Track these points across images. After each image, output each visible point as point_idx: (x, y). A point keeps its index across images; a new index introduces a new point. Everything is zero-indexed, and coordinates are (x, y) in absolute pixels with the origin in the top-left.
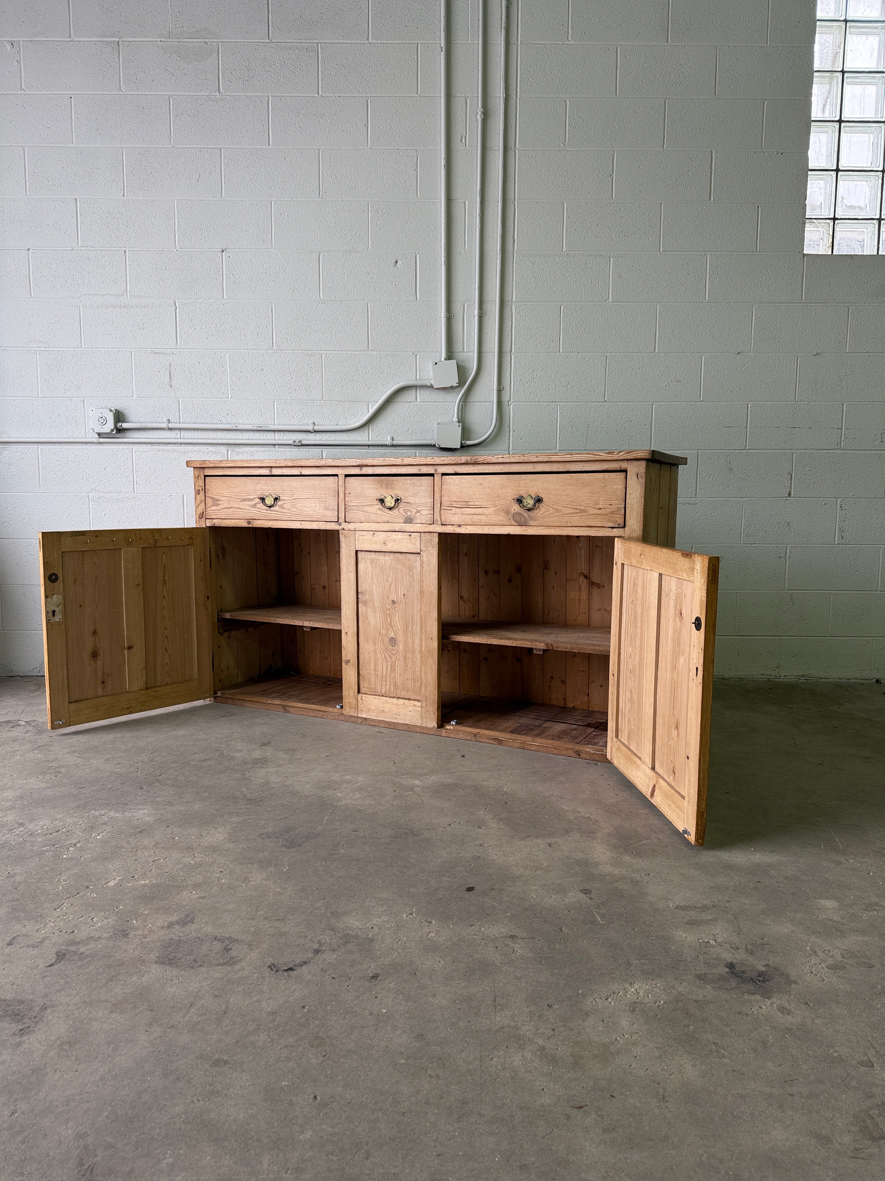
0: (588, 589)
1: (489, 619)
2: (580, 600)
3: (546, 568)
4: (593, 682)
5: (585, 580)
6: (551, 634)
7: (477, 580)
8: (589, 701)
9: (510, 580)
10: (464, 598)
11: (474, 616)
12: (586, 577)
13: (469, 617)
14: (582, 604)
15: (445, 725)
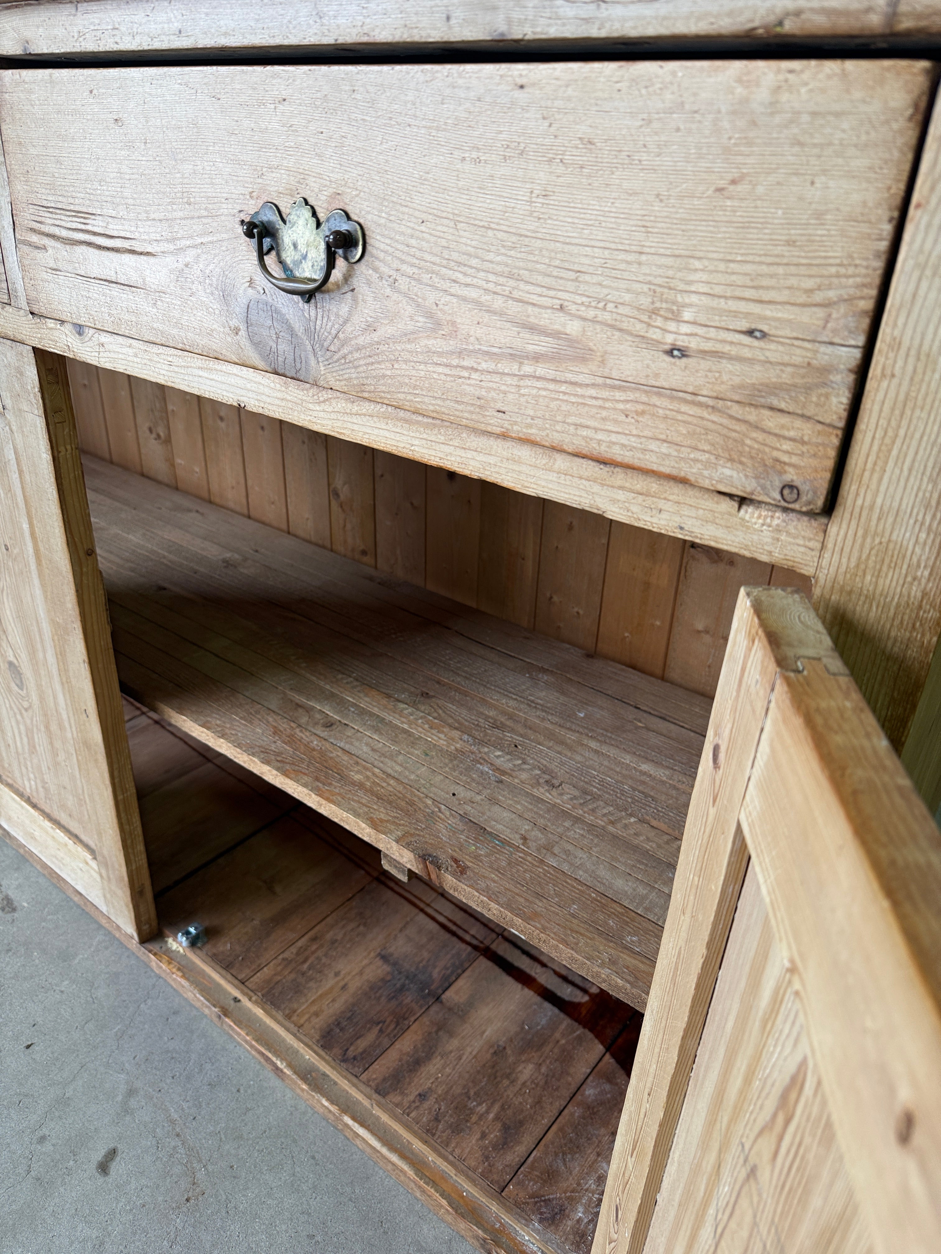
15: (167, 932)
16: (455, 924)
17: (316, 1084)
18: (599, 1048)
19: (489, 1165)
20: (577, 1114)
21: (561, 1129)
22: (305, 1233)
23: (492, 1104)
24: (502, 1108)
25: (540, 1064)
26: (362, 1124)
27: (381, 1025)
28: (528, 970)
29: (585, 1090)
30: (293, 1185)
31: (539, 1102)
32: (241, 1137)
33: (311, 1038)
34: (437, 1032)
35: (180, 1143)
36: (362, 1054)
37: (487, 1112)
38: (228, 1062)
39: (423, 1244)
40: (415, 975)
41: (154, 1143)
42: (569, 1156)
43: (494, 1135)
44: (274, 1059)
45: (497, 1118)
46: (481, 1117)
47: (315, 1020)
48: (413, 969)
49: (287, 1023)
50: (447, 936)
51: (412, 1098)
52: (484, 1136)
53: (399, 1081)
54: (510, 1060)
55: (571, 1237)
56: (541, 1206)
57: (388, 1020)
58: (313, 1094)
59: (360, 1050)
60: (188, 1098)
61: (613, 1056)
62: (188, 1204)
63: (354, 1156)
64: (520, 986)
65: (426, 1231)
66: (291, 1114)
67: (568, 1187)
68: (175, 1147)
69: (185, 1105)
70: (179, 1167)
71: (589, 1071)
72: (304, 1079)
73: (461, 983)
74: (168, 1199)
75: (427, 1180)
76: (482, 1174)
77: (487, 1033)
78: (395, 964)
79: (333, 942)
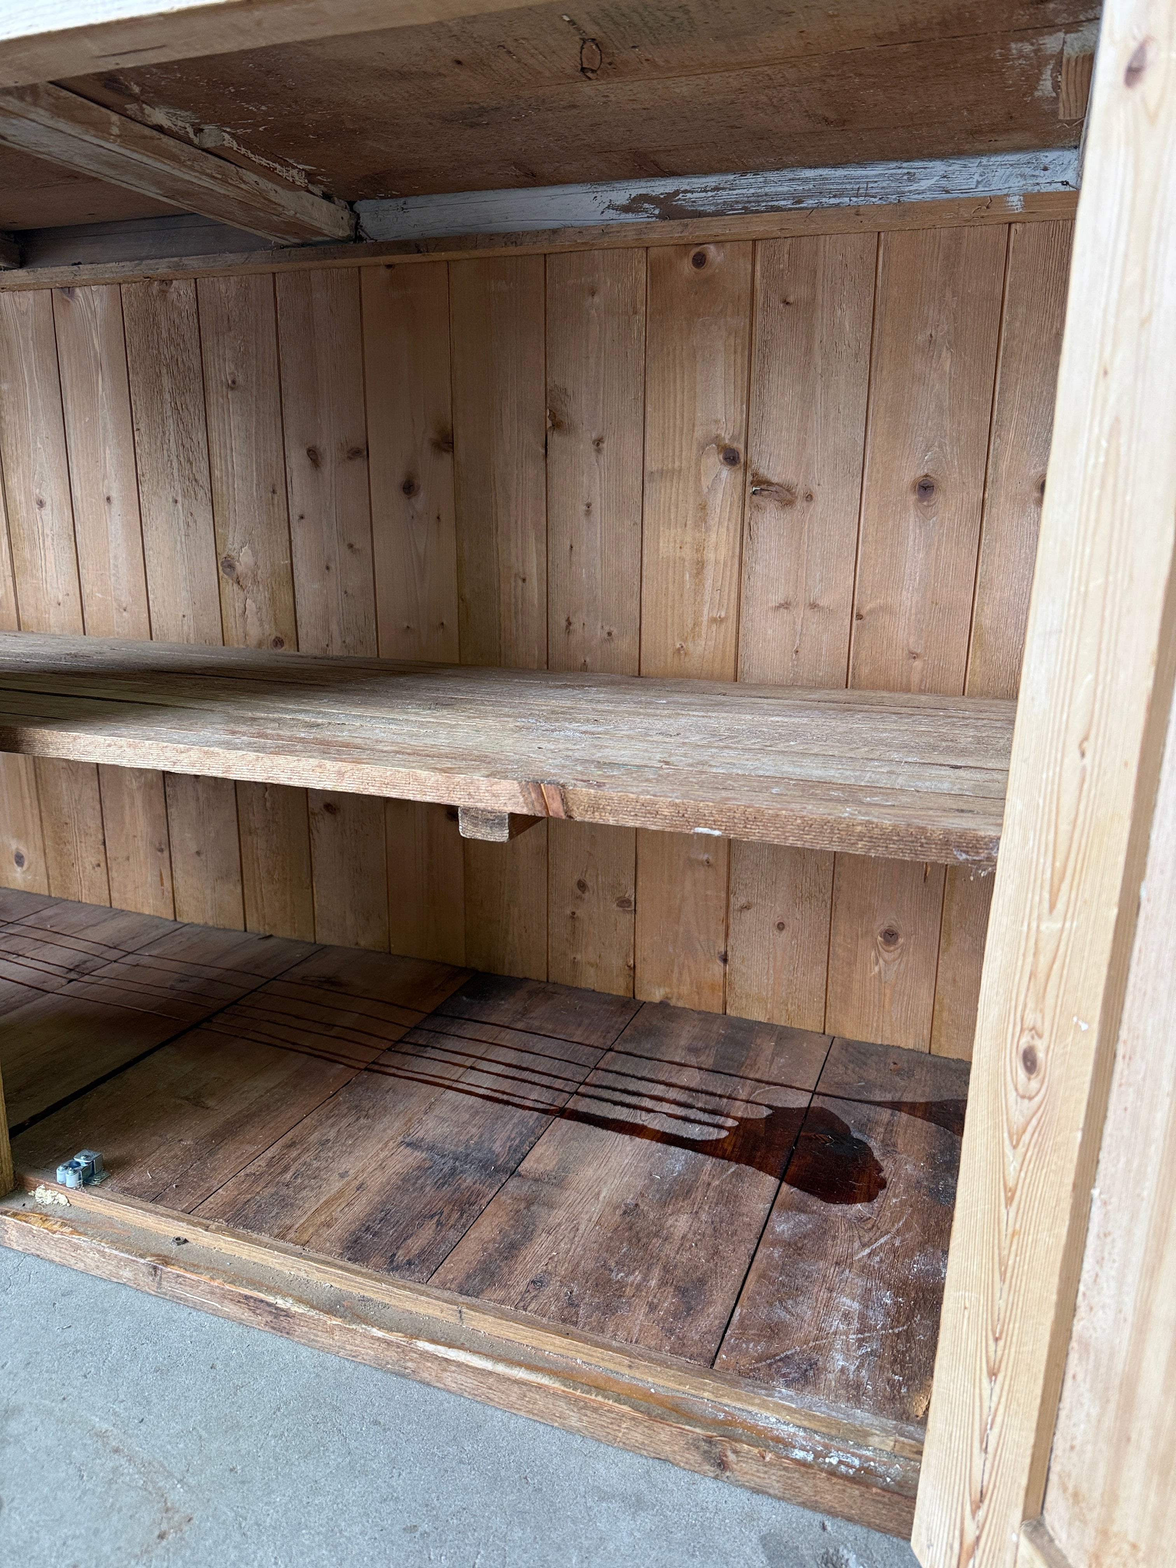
0: (736, 512)
1: (336, 650)
2: (700, 566)
3: (557, 425)
4: (747, 907)
5: (725, 473)
6: (566, 715)
7: (281, 491)
8: (727, 984)
9: (409, 488)
10: (240, 568)
11: (278, 642)
12: (731, 458)
13: (260, 645)
14: (709, 583)
15: (32, 1178)
16: (504, 1093)
17: (353, 1314)
18: (771, 1181)
19: (678, 1338)
20: (776, 1255)
21: (762, 1276)
22: (397, 1527)
23: (649, 1269)
24: (666, 1269)
25: (697, 1213)
26: (450, 1345)
27: (437, 1217)
28: (630, 1120)
29: (773, 1227)
30: (353, 1468)
31: (716, 1252)
32: (238, 1426)
33: (329, 1253)
34: (528, 1208)
35: (123, 1461)
36: (419, 1256)
37: (645, 1279)
38: (183, 1336)
39: (608, 1489)
40: (467, 1155)
41: (72, 1470)
42: (790, 1302)
43: (669, 1301)
44: (271, 1299)
45: (663, 1283)
46: (638, 1288)
47: (326, 1233)
48: (461, 1149)
49: (281, 1243)
50: (498, 1106)
51: (522, 1288)
52: (652, 1307)
53: (493, 1275)
54: (651, 1217)
55: (842, 1392)
56: (779, 1367)
57: (446, 1211)
58: (354, 1327)
59: (415, 1251)
60: (122, 1397)
61: (792, 1184)
62: (164, 1543)
63: (446, 1405)
64: (627, 1137)
65: (603, 1471)
66: (318, 1375)
67: (806, 1336)
68: (115, 1470)
69: (119, 1408)
70: (133, 1494)
71: (768, 1206)
72: (331, 1311)
73: (538, 1150)
74: (122, 1543)
75: (586, 1388)
76: (673, 1351)
77: (603, 1195)
78: (431, 1148)
79: (324, 1143)
